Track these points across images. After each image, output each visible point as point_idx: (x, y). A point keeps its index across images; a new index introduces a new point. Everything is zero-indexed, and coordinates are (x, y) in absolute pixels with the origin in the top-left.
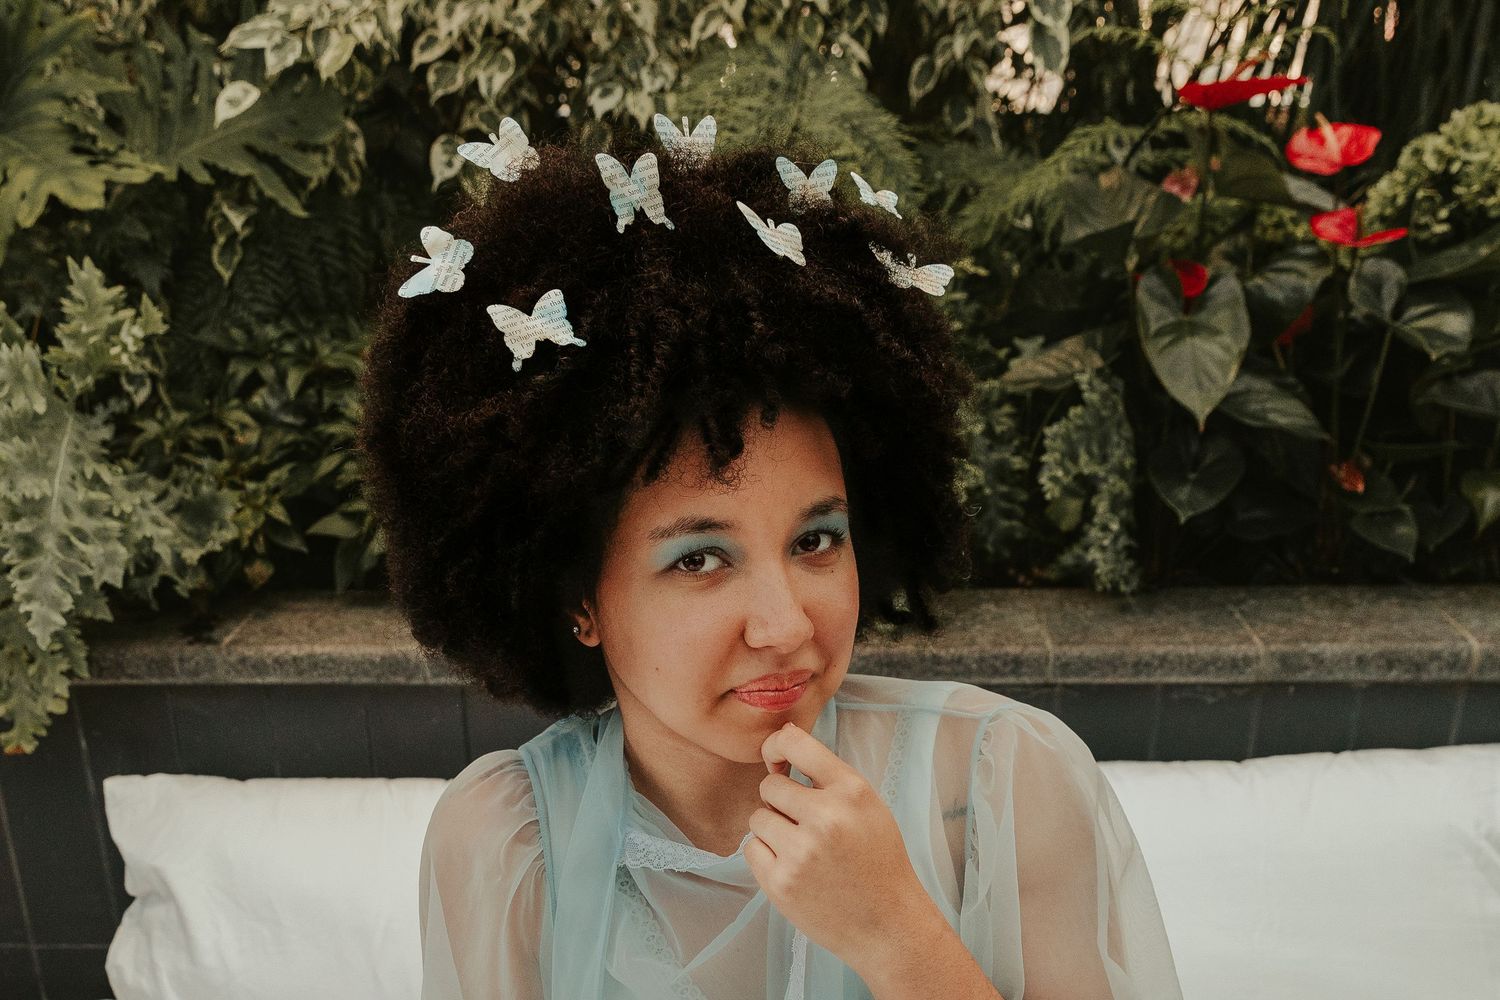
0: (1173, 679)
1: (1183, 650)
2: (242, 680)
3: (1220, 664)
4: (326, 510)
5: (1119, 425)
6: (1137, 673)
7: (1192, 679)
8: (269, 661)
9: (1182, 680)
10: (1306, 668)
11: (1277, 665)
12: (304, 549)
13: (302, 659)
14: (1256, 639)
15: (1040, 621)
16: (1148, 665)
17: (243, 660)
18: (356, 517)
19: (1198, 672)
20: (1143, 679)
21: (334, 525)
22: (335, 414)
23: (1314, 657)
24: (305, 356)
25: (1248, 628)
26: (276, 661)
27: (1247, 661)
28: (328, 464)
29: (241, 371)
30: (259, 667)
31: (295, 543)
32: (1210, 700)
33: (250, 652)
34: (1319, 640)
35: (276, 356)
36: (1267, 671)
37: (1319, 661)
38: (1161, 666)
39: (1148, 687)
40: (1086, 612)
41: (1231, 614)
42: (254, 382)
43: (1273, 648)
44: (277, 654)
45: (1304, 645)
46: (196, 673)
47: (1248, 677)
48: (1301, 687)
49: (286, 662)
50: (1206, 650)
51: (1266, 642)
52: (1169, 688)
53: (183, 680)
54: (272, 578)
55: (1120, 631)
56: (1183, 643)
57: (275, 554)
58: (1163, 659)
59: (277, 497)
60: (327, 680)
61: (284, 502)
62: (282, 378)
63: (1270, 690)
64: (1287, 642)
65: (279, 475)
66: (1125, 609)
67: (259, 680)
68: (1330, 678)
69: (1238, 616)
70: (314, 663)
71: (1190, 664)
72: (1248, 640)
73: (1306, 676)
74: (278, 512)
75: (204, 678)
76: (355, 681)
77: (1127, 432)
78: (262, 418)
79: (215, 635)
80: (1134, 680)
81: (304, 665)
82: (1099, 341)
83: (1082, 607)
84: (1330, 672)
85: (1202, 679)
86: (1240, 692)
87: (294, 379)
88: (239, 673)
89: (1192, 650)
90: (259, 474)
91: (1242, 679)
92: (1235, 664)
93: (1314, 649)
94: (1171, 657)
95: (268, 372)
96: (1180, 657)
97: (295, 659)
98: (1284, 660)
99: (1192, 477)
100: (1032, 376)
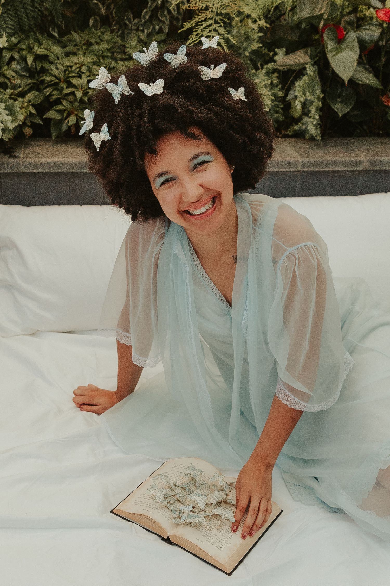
0: (337, 169)
1: (340, 159)
2: (28, 171)
3: (352, 164)
4: (49, 109)
5: (317, 82)
6: (326, 167)
7: (343, 169)
8: (39, 164)
9: (340, 169)
10: (378, 165)
11: (369, 164)
13: (51, 163)
14: (362, 155)
15: (292, 149)
16: (330, 164)
17: (30, 163)
18: (61, 112)
19: (344, 167)
20: (328, 169)
21: (52, 115)
22: (48, 73)
23: (380, 161)
25: (358, 152)
26: (42, 164)
27: (360, 163)
28: (47, 92)
30: (35, 166)
32: (347, 176)
33: (31, 161)
34: (381, 156)
36: (365, 166)
37: (381, 162)
38: (334, 165)
39: (328, 171)
40: (306, 146)
41: (352, 147)
42: (12, 59)
43: (368, 158)
44: (41, 161)
45: (377, 157)
46: (13, 168)
47: (360, 168)
48: (375, 171)
49: (45, 164)
50: (348, 159)
51: (366, 157)
52: (335, 172)
55: (319, 153)
56: (340, 157)
57: (33, 125)
58: (335, 162)
59: (30, 103)
60: (59, 171)
61: (33, 105)
62: (25, 59)
63: (366, 172)
64: (372, 156)
66: (318, 145)
67: (35, 171)
68: (385, 168)
69: (354, 148)
71: (343, 164)
72: (359, 156)
73: (377, 168)
75: (15, 170)
76: (69, 171)
77: (320, 85)
78: (17, 73)
80: (325, 169)
81: (51, 165)
82: (309, 52)
83: (304, 145)
84: (385, 166)
85: (346, 169)
86: (356, 173)
87: (30, 59)
88: (28, 168)
89: (343, 159)
91: (358, 169)
92: (357, 164)
93: (380, 159)
94: (337, 162)
95: (17, 56)
96: (340, 162)
97: (48, 163)
98: (371, 162)
99: (339, 100)
100: (286, 64)
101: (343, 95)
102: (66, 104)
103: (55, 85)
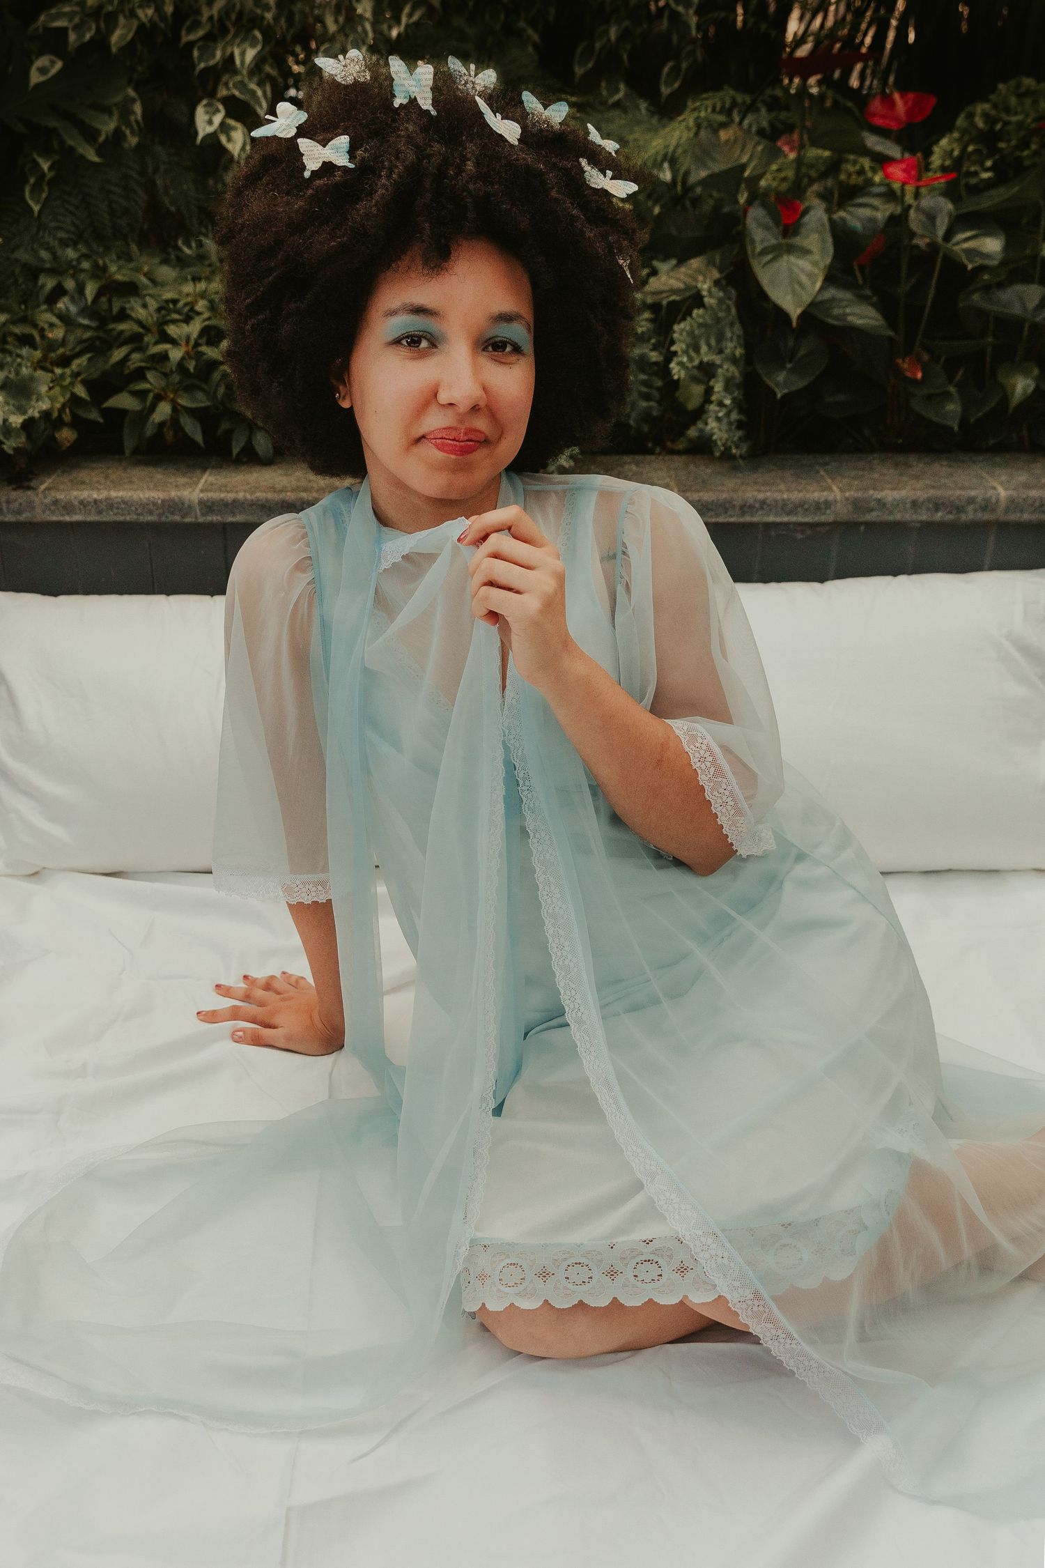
0: (771, 519)
1: (777, 496)
2: (54, 518)
3: (806, 506)
4: (117, 390)
5: (732, 325)
6: (743, 514)
7: (785, 519)
8: (76, 503)
9: (778, 520)
10: (872, 510)
11: (850, 507)
12: (101, 420)
13: (101, 501)
14: (835, 488)
15: (670, 477)
16: (751, 507)
17: (56, 502)
18: (142, 395)
19: (789, 514)
20: (748, 519)
21: (124, 401)
22: (123, 316)
23: (879, 501)
24: (99, 272)
25: (829, 481)
26: (81, 502)
27: (828, 504)
28: (118, 355)
29: (49, 283)
30: (68, 508)
31: (94, 415)
32: (799, 536)
33: (61, 496)
34: (883, 489)
35: (75, 271)
36: (842, 512)
37: (881, 504)
38: (762, 508)
39: (753, 525)
40: (705, 470)
41: (818, 472)
42: (59, 292)
43: (847, 494)
44: (82, 498)
45: (871, 492)
46: (19, 512)
47: (828, 517)
48: (869, 525)
49: (89, 503)
50: (796, 496)
51: (841, 490)
52: (768, 526)
53: (10, 518)
54: (76, 441)
55: (731, 483)
56: (780, 491)
57: (77, 423)
58: (763, 502)
59: (79, 379)
60: (121, 518)
61: (84, 382)
62: (81, 289)
63: (846, 528)
64: (856, 490)
65: (78, 363)
67: (67, 518)
68: (891, 518)
69: (823, 473)
70: (111, 505)
71: (785, 507)
72: (830, 489)
73: (872, 517)
74: (80, 391)
75: (23, 518)
76: (141, 519)
77: (738, 329)
78: (65, 319)
79: (32, 484)
80: (741, 520)
81: (103, 506)
82: (718, 259)
84: (891, 513)
85: (793, 519)
86: (823, 530)
87: (90, 290)
88: (53, 512)
89: (785, 496)
90: (65, 362)
91: (823, 519)
92: (818, 507)
93: (878, 495)
94: (768, 501)
95: (70, 284)
96: (776, 501)
97: (95, 501)
98: (857, 505)
99: (789, 366)
100: (666, 288)
101: (802, 353)
102: (153, 380)
103: (136, 341)
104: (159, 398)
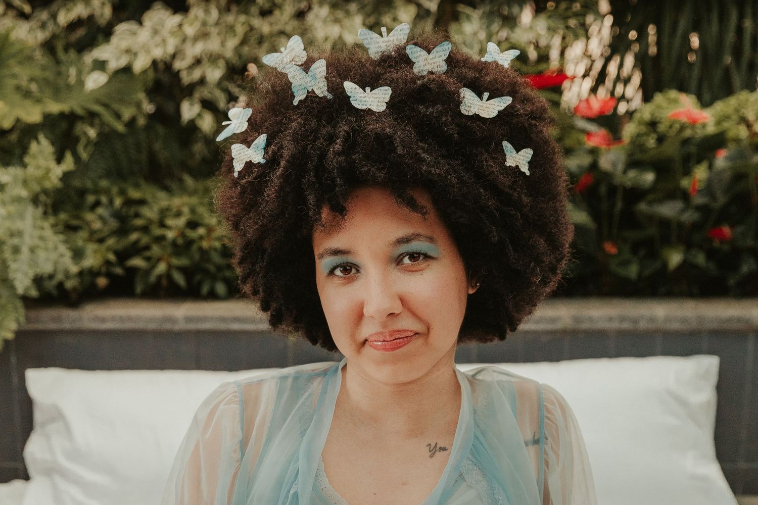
4: (133, 255)
12: (123, 273)
18: (148, 259)
21: (137, 262)
22: (137, 215)
29: (91, 199)
31: (119, 271)
35: (107, 192)
42: (97, 204)
53: (67, 327)
54: (109, 285)
57: (109, 275)
59: (111, 250)
61: (113, 253)
62: (111, 202)
65: (111, 242)
70: (129, 319)
74: (112, 257)
75: (76, 326)
78: (101, 218)
79: (81, 307)
81: (125, 320)
87: (118, 202)
88: (95, 323)
90: (102, 241)
95: (104, 199)
102: (156, 250)
104: (159, 260)
